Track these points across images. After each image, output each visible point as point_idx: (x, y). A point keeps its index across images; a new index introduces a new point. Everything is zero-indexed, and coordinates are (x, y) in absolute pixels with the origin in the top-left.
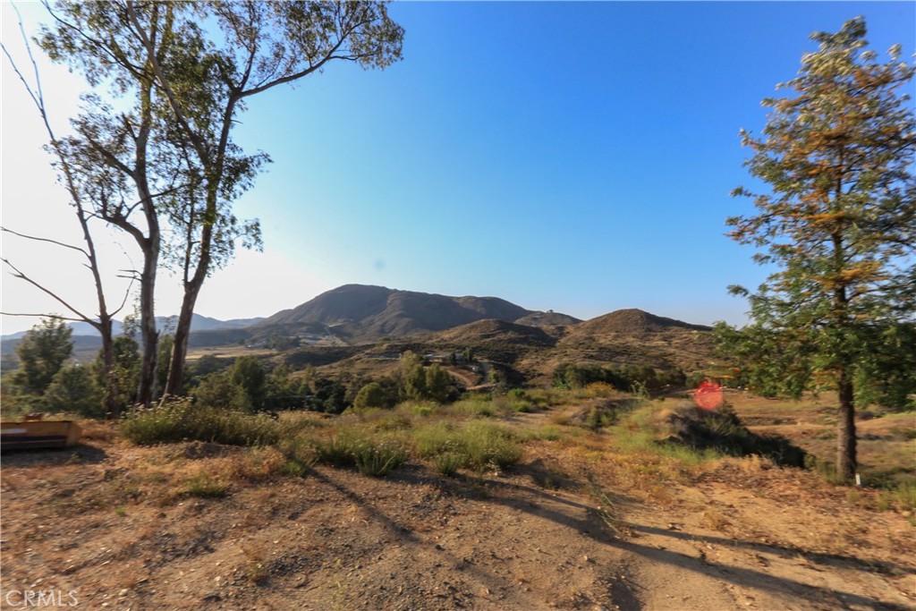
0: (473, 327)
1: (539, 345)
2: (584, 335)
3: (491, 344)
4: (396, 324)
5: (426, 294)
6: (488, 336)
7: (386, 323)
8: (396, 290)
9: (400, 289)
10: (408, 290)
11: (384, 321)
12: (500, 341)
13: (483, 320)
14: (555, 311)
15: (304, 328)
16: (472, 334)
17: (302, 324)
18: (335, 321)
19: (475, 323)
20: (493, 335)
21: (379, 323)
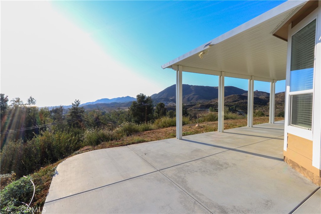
0: (229, 98)
1: (259, 104)
2: (281, 100)
3: (238, 104)
4: (193, 98)
5: (203, 86)
6: (236, 101)
7: (189, 97)
8: (192, 86)
9: (193, 85)
10: (196, 85)
11: (188, 96)
12: (242, 103)
13: (232, 95)
14: (258, 91)
15: (163, 100)
16: (229, 100)
17: (162, 99)
18: (172, 97)
19: (229, 96)
20: (238, 101)
21: (187, 97)
